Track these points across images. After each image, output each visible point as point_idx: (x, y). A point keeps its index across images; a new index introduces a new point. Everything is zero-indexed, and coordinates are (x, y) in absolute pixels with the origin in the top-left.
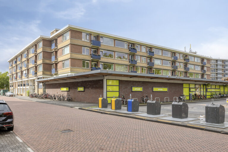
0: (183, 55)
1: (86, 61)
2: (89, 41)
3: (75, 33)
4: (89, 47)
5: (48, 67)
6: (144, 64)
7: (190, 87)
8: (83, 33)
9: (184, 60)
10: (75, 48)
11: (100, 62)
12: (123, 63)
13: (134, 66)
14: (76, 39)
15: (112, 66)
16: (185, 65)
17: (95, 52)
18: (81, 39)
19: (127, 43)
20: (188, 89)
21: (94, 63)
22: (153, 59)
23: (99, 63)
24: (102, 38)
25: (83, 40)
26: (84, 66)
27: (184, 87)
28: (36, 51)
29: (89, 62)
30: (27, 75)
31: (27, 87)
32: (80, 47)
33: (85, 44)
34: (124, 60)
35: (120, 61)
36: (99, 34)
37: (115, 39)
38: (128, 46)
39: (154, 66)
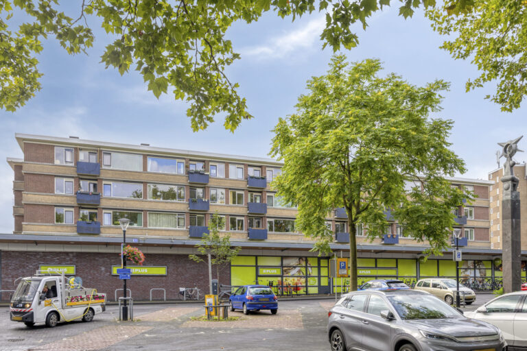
1: (65, 209)
2: (72, 165)
3: (37, 148)
4: (73, 177)
6: (239, 209)
7: (259, 264)
8: (55, 148)
10: (35, 181)
11: (105, 209)
12: (173, 208)
13: (205, 215)
14: (38, 161)
15: (138, 216)
17: (93, 187)
18: (52, 161)
19: (184, 161)
20: (255, 268)
21: (90, 211)
22: (268, 194)
23: (99, 210)
24: (110, 154)
25: (57, 162)
32: (49, 178)
33: (61, 172)
34: (175, 201)
35: (161, 205)
36: (100, 147)
37: (146, 155)
38: (187, 167)
39: (270, 212)
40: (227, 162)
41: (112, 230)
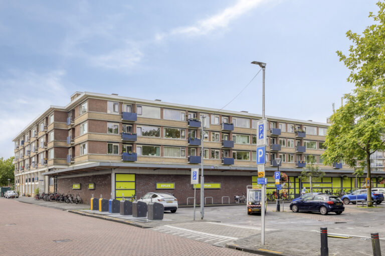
0: (293, 125)
1: (114, 144)
2: (118, 114)
3: (97, 103)
4: (119, 122)
5: (63, 153)
6: (216, 144)
8: (108, 102)
9: (295, 135)
10: (95, 125)
11: (137, 144)
12: (177, 144)
13: (197, 148)
14: (98, 111)
15: (157, 149)
16: (299, 142)
17: (129, 129)
18: (106, 111)
19: (184, 112)
21: (127, 145)
22: (233, 135)
23: (134, 145)
24: (141, 107)
25: (109, 112)
26: (110, 151)
27: (253, 181)
28: (46, 128)
29: (118, 144)
30: (36, 163)
31: (36, 183)
32: (104, 123)
33: (111, 119)
34: (179, 139)
35: (172, 141)
36: (135, 102)
37: (163, 108)
38: (187, 116)
39: (235, 147)
40: (210, 113)
41: (142, 158)
